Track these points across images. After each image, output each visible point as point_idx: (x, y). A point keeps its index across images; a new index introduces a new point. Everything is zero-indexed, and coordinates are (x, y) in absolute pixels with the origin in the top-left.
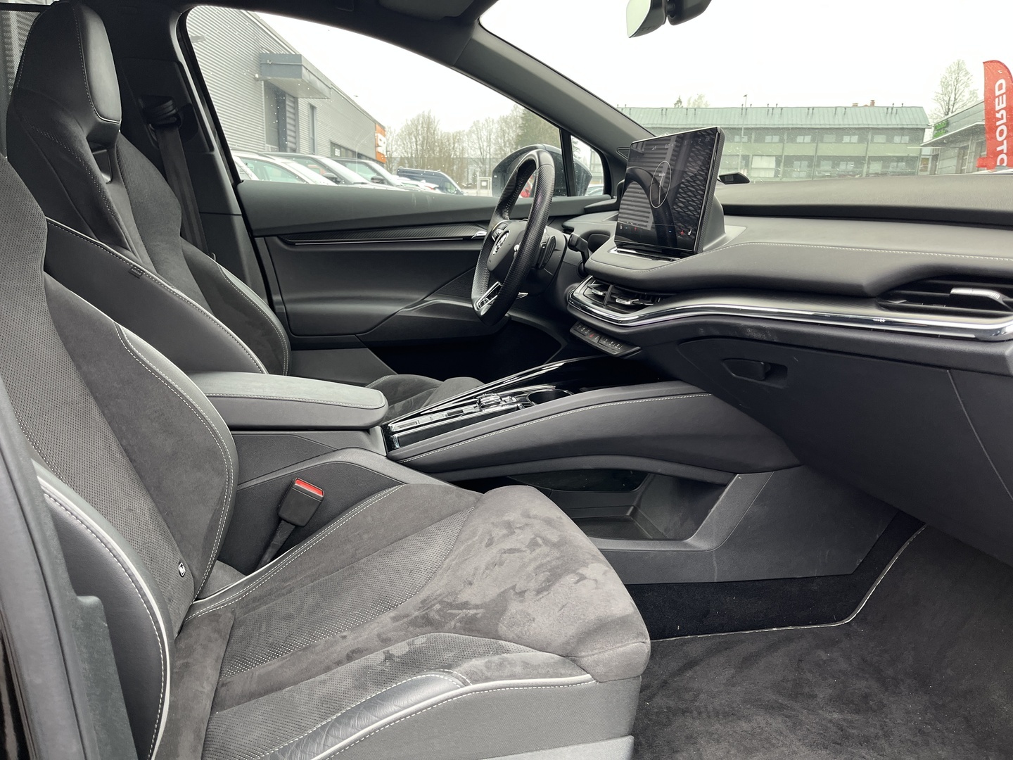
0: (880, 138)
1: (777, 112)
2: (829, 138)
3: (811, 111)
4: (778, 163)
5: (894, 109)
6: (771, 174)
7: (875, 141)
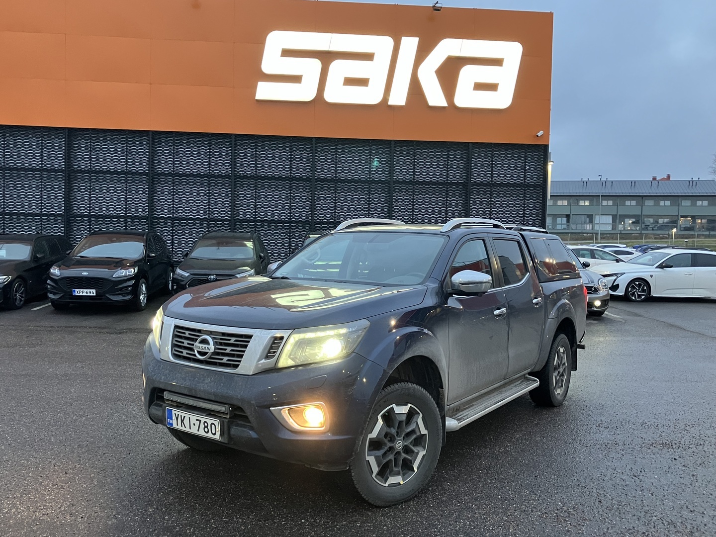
0: (686, 203)
1: (609, 184)
2: (649, 203)
3: (633, 183)
4: (614, 221)
5: (694, 183)
6: (610, 228)
7: (682, 205)
